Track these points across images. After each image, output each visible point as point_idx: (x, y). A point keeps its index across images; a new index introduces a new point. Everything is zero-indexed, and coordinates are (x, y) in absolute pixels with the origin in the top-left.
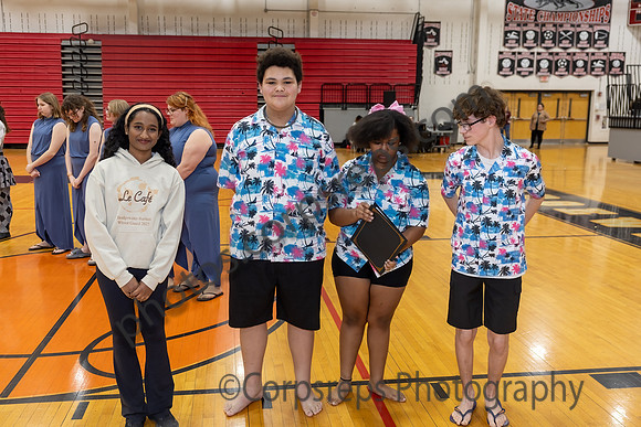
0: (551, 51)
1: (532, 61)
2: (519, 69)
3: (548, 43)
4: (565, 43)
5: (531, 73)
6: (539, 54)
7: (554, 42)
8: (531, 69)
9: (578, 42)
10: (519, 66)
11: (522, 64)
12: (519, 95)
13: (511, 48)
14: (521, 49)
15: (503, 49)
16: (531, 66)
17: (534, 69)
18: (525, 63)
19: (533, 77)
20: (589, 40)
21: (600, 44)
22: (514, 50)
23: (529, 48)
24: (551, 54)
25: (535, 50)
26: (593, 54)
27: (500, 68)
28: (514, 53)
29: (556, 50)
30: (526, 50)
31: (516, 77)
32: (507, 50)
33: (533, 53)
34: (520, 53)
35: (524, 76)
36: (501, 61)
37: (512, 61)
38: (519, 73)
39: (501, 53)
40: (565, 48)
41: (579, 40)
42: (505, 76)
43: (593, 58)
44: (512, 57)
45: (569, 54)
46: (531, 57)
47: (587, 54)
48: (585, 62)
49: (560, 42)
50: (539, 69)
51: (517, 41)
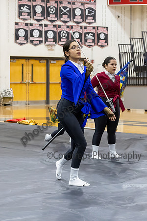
0: (54, 23)
1: (41, 32)
2: (32, 39)
3: (52, 17)
4: (65, 18)
5: (41, 42)
6: (46, 26)
7: (56, 16)
8: (41, 39)
9: (74, 18)
10: (32, 36)
11: (34, 34)
12: (32, 62)
13: (25, 19)
14: (32, 21)
15: (18, 20)
16: (40, 36)
17: (43, 39)
18: (36, 33)
19: (42, 46)
20: (82, 15)
21: (90, 19)
22: (27, 22)
23: (38, 20)
24: (55, 26)
25: (43, 22)
26: (85, 28)
27: (17, 37)
28: (27, 24)
29: (58, 23)
30: (36, 22)
31: (29, 45)
32: (22, 21)
33: (41, 25)
34: (31, 25)
35: (36, 45)
36: (17, 30)
37: (26, 31)
38: (32, 42)
39: (17, 24)
40: (65, 22)
41: (74, 15)
42: (21, 44)
43: (86, 31)
44: (26, 28)
45: (68, 27)
46: (40, 28)
47: (81, 27)
48: (81, 34)
49: (61, 16)
50: (46, 39)
51: (29, 14)
